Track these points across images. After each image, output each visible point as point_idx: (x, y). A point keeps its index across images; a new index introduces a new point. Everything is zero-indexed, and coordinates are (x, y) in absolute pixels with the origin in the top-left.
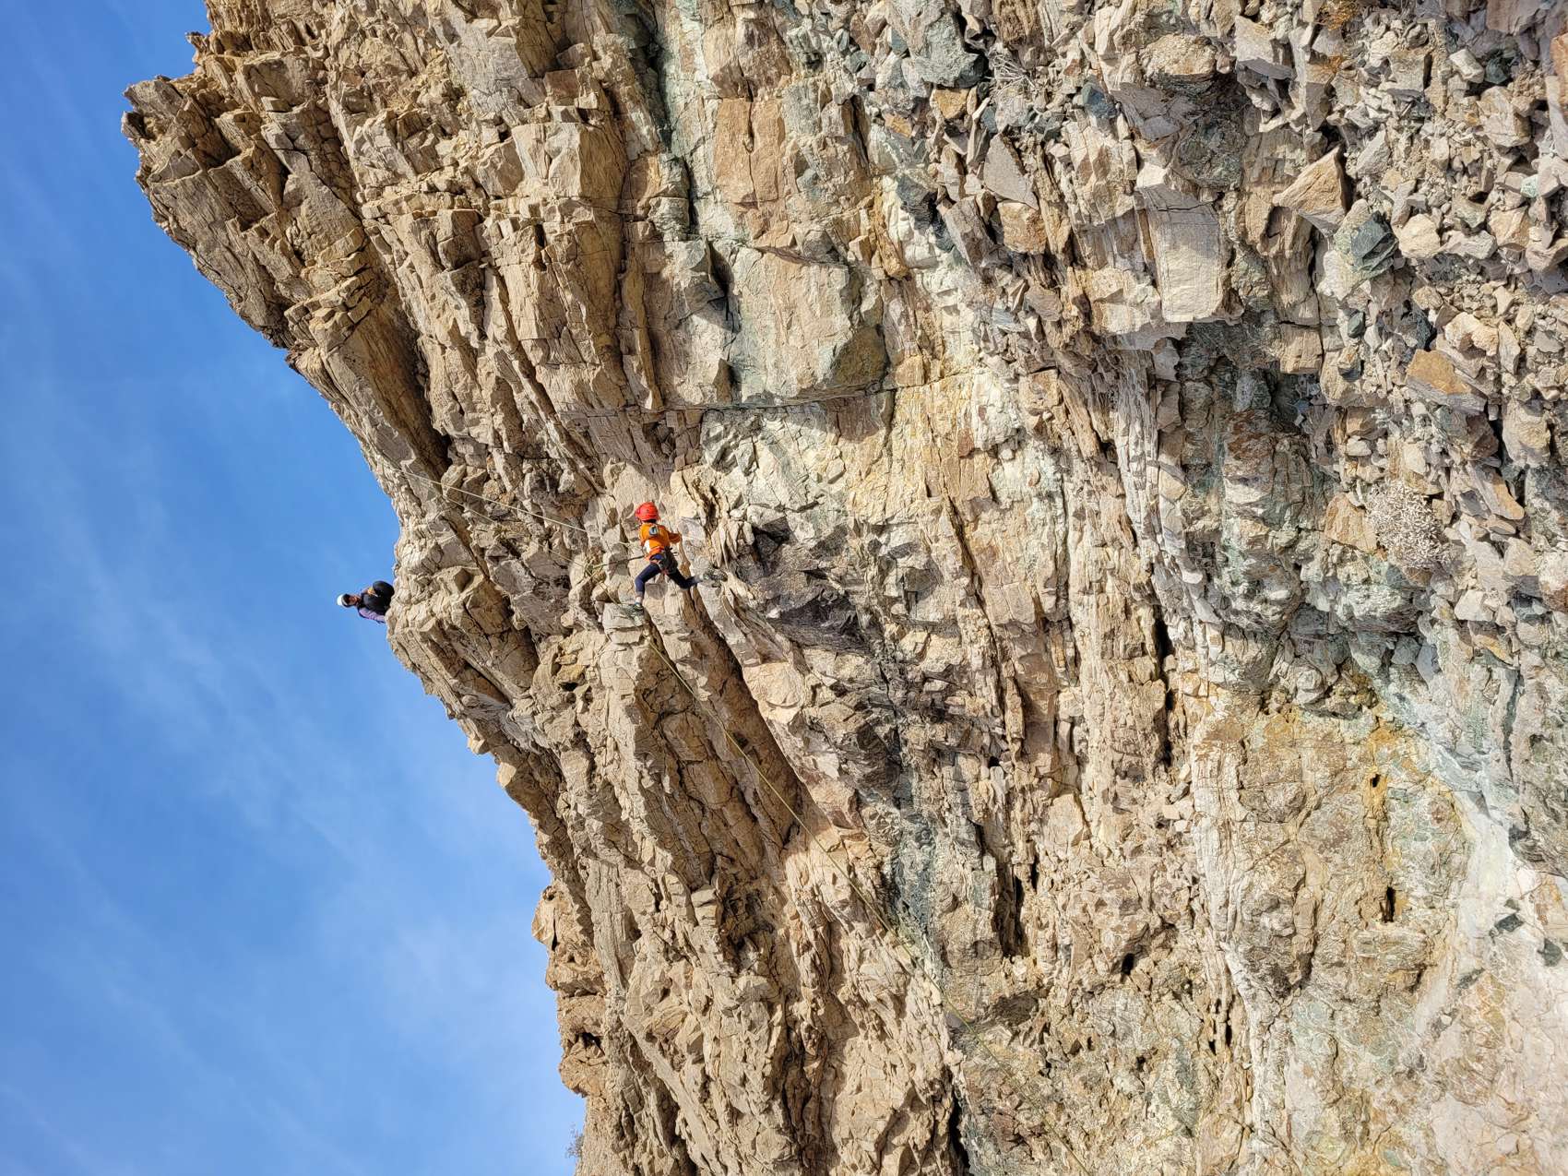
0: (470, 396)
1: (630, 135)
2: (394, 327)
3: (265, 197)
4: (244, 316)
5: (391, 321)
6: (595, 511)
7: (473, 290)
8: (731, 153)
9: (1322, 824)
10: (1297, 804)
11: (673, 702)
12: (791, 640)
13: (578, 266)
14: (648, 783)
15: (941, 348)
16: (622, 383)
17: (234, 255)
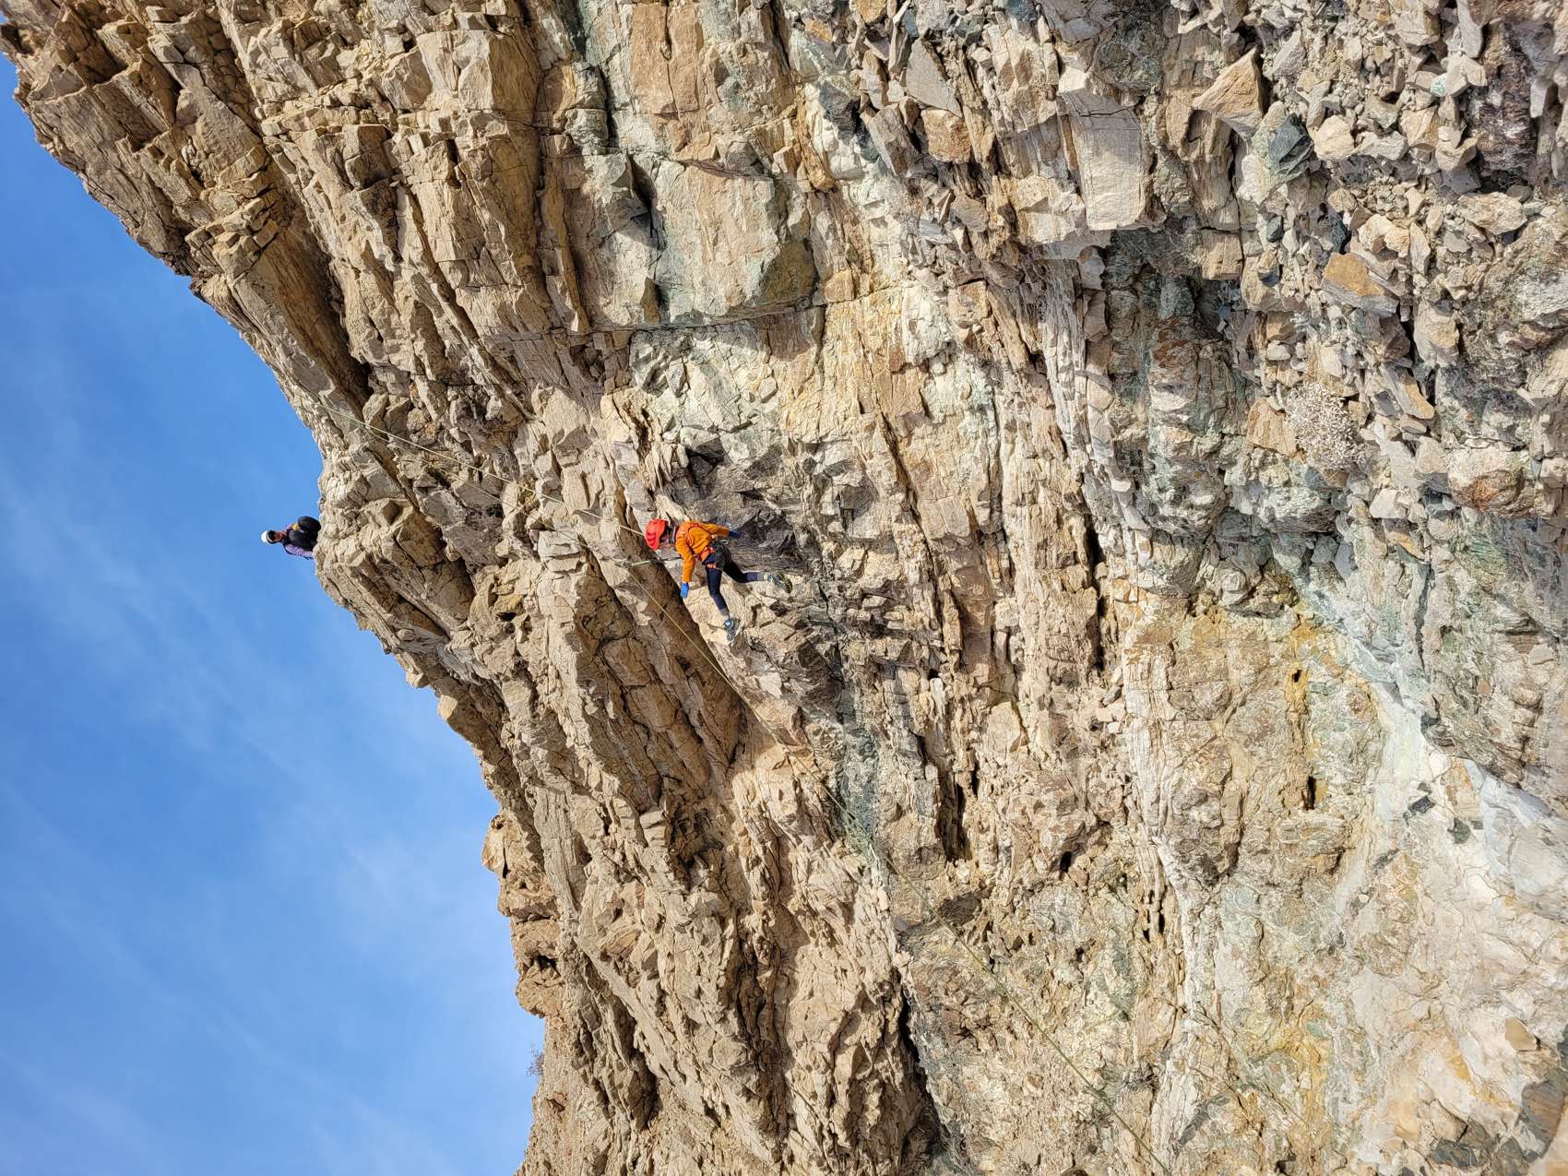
0: (388, 322)
2: (303, 251)
3: (158, 116)
4: (143, 242)
5: (300, 244)
6: (525, 438)
9: (1247, 720)
10: (1223, 702)
11: (613, 628)
13: (494, 183)
14: (592, 709)
15: (869, 262)
16: (546, 305)
17: (127, 178)
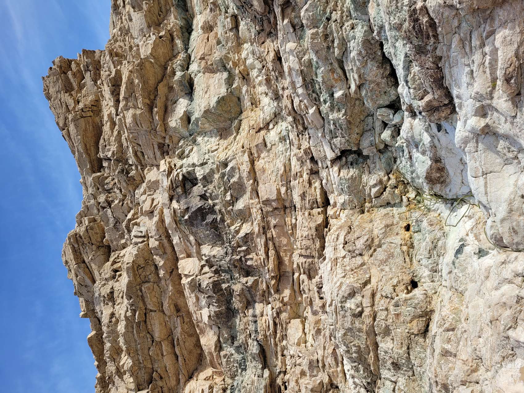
0: (109, 139)
1: (175, 48)
2: (98, 126)
3: (75, 85)
4: (58, 124)
5: (98, 123)
6: (141, 187)
7: (116, 95)
8: (201, 45)
11: (150, 277)
12: (196, 240)
14: (129, 314)
15: (258, 103)
16: (151, 120)
17: (61, 103)
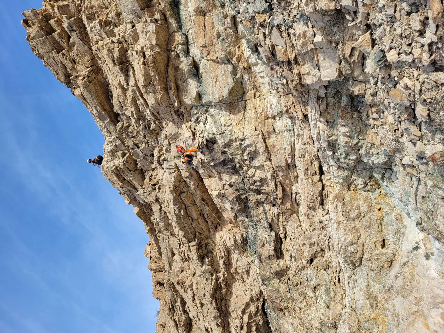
0: (124, 102)
1: (170, 27)
2: (102, 82)
3: (64, 44)
4: (59, 79)
5: (101, 80)
6: (161, 135)
7: (125, 71)
8: (199, 32)
9: (365, 221)
10: (358, 216)
11: (184, 189)
12: (217, 171)
13: (155, 64)
14: (177, 212)
15: (259, 88)
16: (168, 98)
17: (55, 61)
